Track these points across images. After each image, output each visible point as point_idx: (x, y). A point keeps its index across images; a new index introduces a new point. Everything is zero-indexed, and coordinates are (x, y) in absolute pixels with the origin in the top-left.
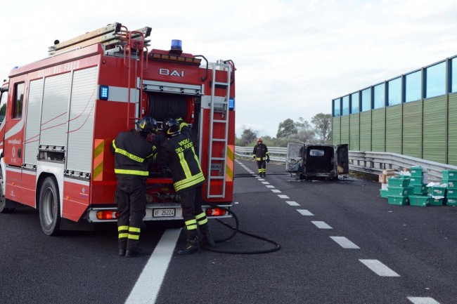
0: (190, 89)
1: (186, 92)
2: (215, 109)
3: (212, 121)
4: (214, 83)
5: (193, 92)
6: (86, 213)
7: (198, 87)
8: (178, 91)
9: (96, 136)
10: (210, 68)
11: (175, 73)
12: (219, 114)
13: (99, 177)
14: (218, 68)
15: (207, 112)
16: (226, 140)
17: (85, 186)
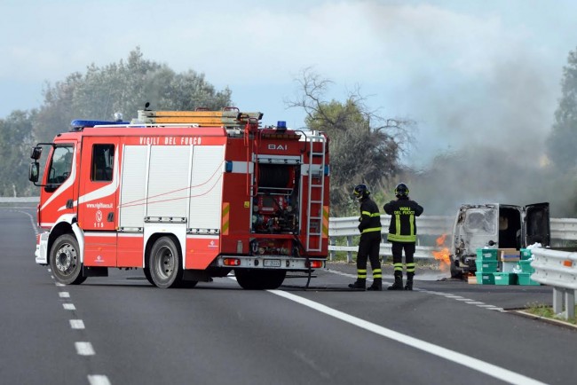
0: (292, 160)
1: (290, 162)
2: (313, 176)
3: (310, 186)
4: (312, 154)
5: (294, 162)
6: (215, 261)
7: (298, 158)
8: (282, 162)
9: (224, 200)
10: (308, 140)
11: (280, 147)
12: (316, 179)
13: (226, 233)
14: (314, 140)
15: (306, 178)
16: (322, 202)
17: (214, 240)
